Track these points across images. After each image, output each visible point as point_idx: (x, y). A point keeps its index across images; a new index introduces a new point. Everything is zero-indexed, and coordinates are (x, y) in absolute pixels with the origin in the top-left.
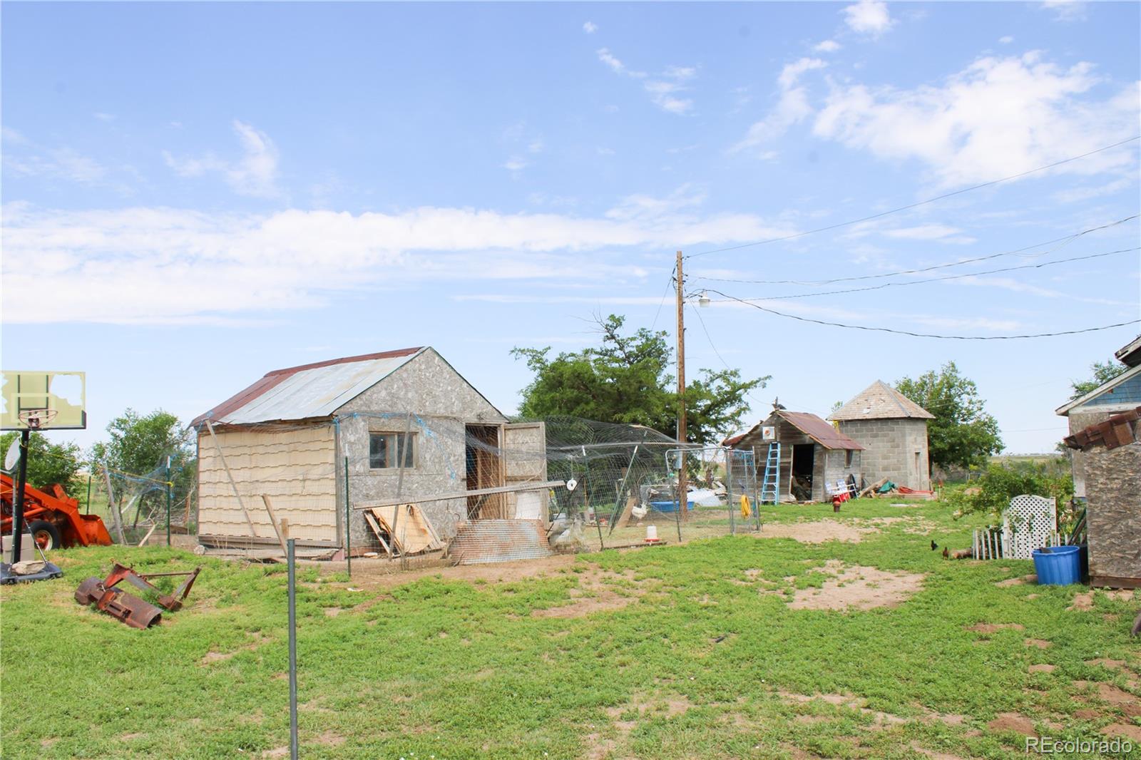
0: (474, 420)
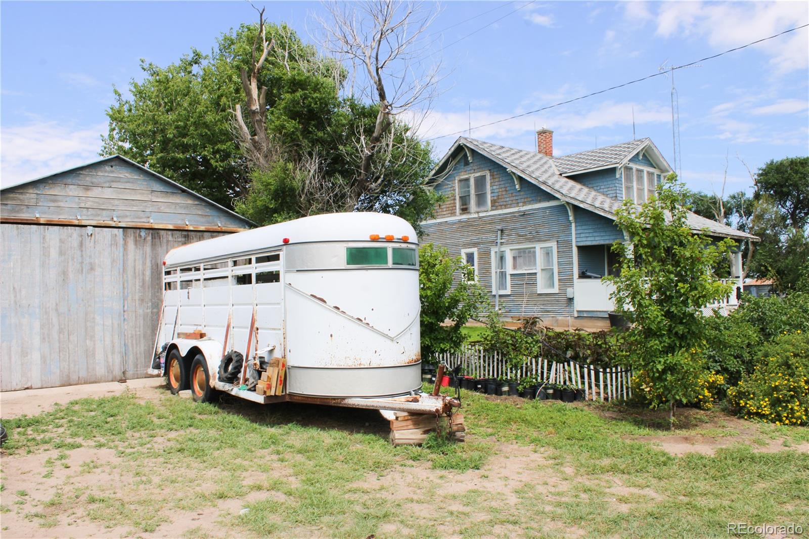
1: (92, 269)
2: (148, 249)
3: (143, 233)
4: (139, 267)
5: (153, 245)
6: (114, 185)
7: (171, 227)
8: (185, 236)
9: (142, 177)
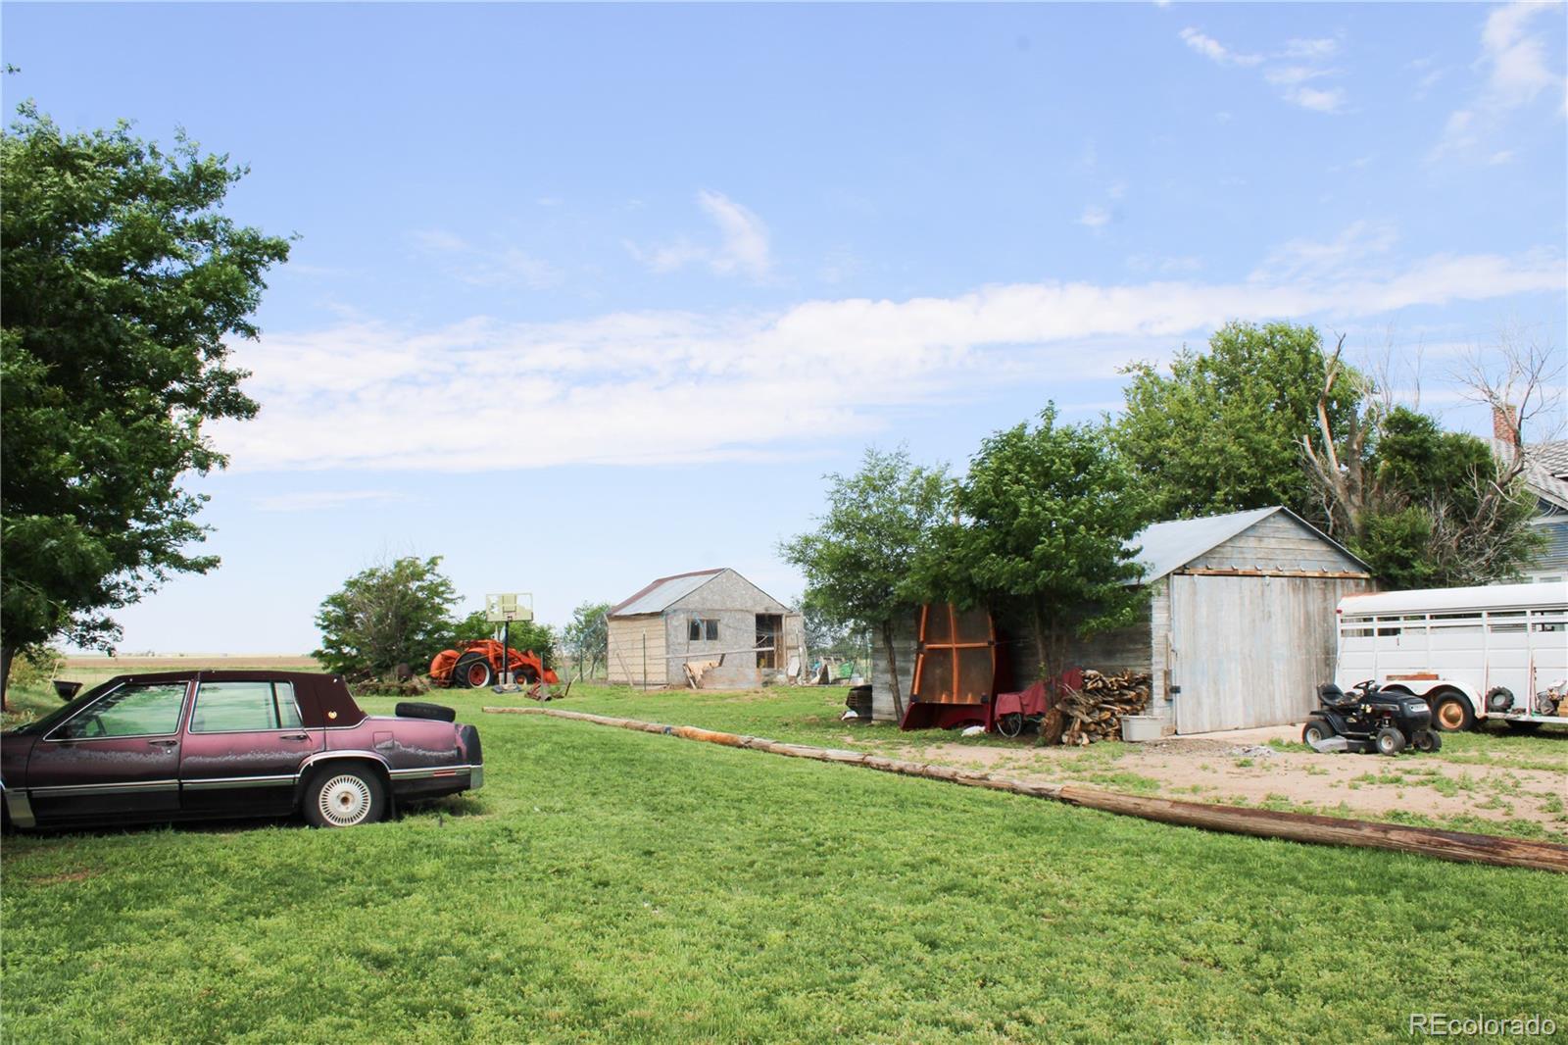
0: (762, 611)
1: (1270, 617)
2: (1301, 596)
3: (1298, 581)
4: (1297, 615)
5: (1305, 593)
6: (1277, 535)
7: (1317, 575)
8: (1325, 583)
9: (1293, 526)
